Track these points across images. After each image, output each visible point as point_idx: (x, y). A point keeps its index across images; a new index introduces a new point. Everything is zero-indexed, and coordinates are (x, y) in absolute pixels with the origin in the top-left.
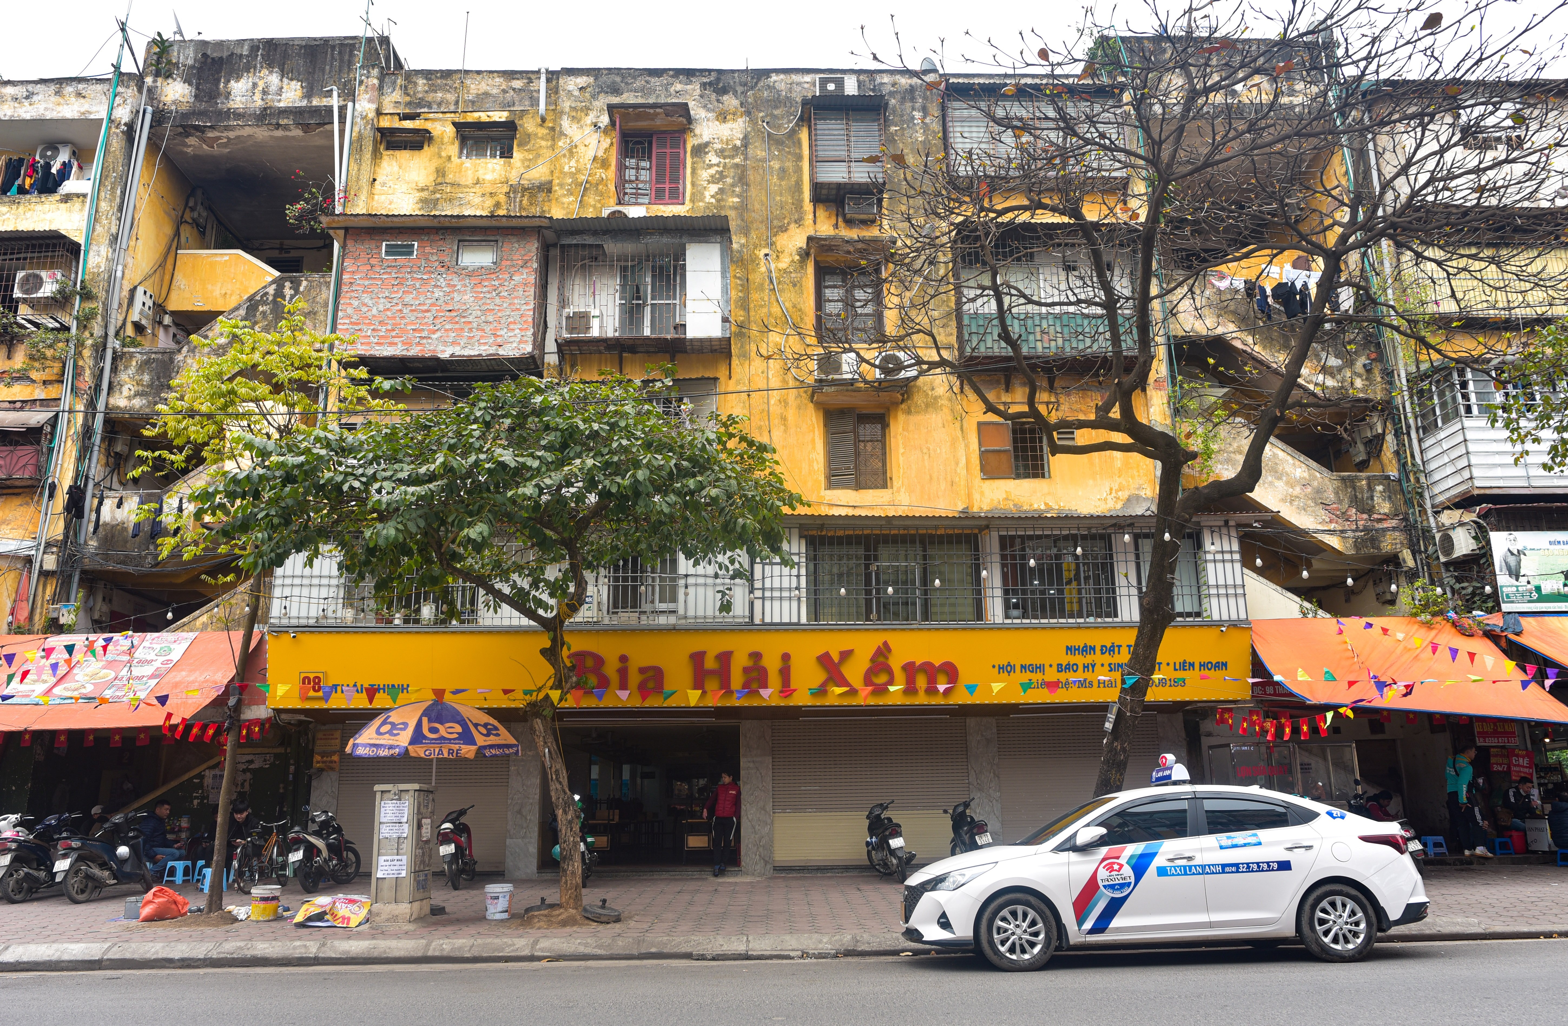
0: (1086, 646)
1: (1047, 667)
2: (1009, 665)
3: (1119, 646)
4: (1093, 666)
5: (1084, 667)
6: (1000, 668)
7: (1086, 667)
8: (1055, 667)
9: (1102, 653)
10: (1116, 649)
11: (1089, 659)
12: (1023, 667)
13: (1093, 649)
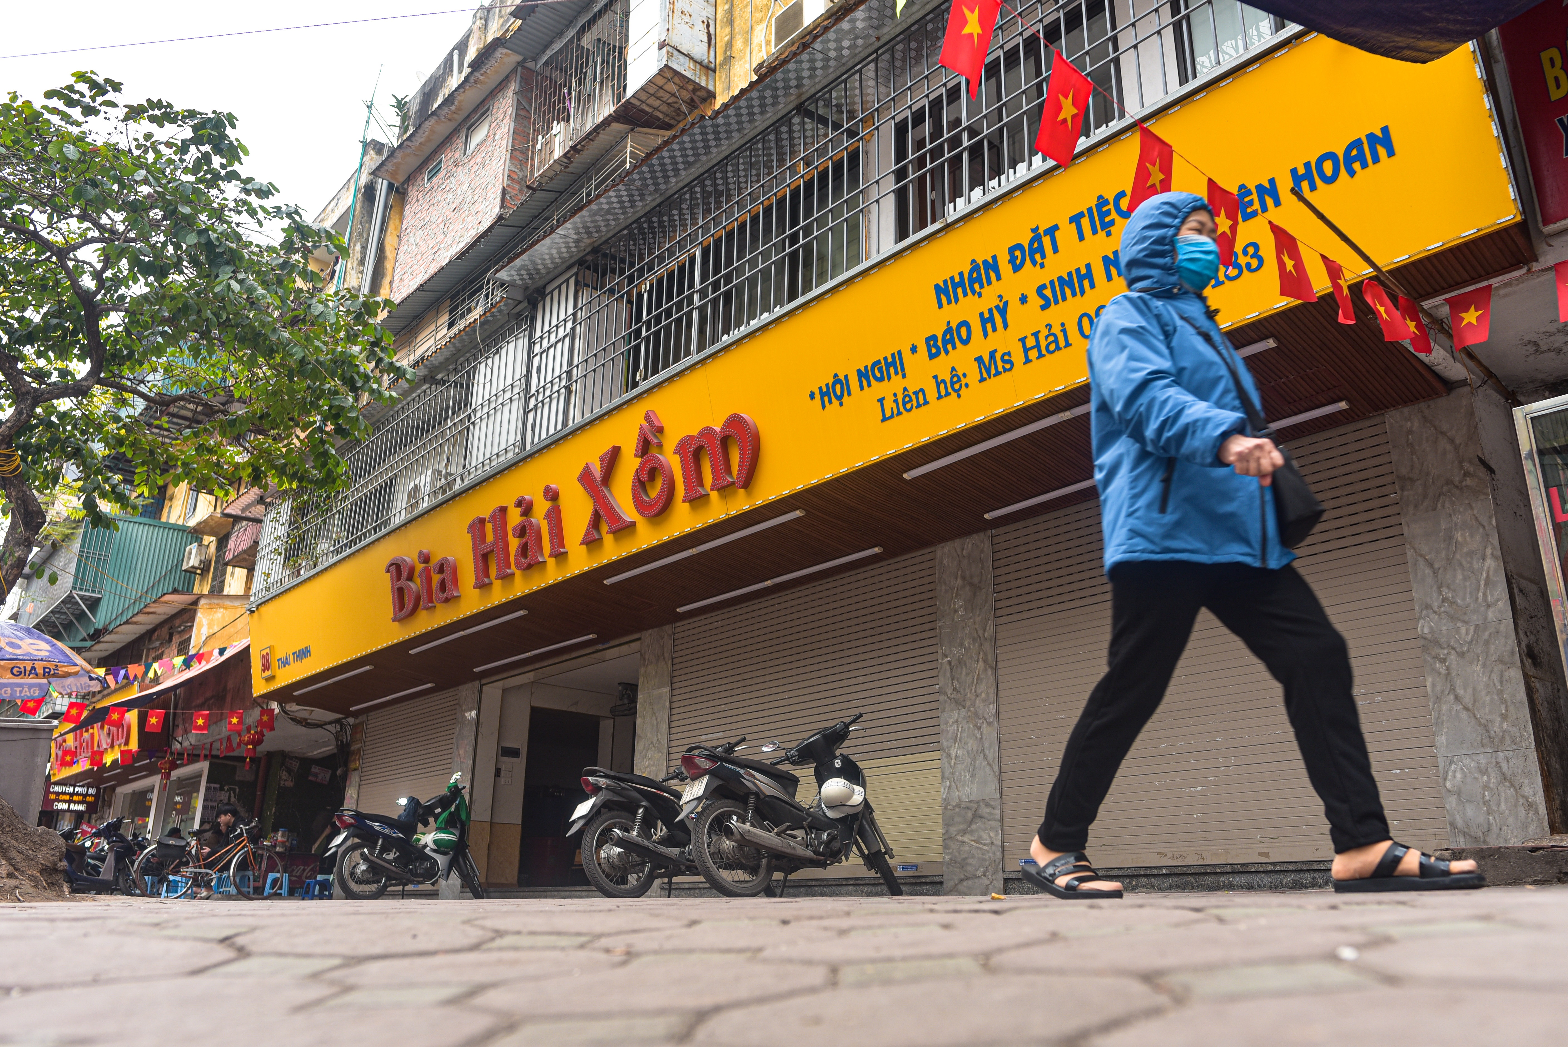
0: (975, 266)
1: (907, 355)
2: (837, 381)
3: (1052, 231)
4: (1003, 311)
5: (984, 321)
6: (823, 395)
7: (986, 320)
8: (922, 348)
9: (1017, 268)
10: (1047, 241)
11: (989, 298)
12: (862, 375)
13: (992, 266)
